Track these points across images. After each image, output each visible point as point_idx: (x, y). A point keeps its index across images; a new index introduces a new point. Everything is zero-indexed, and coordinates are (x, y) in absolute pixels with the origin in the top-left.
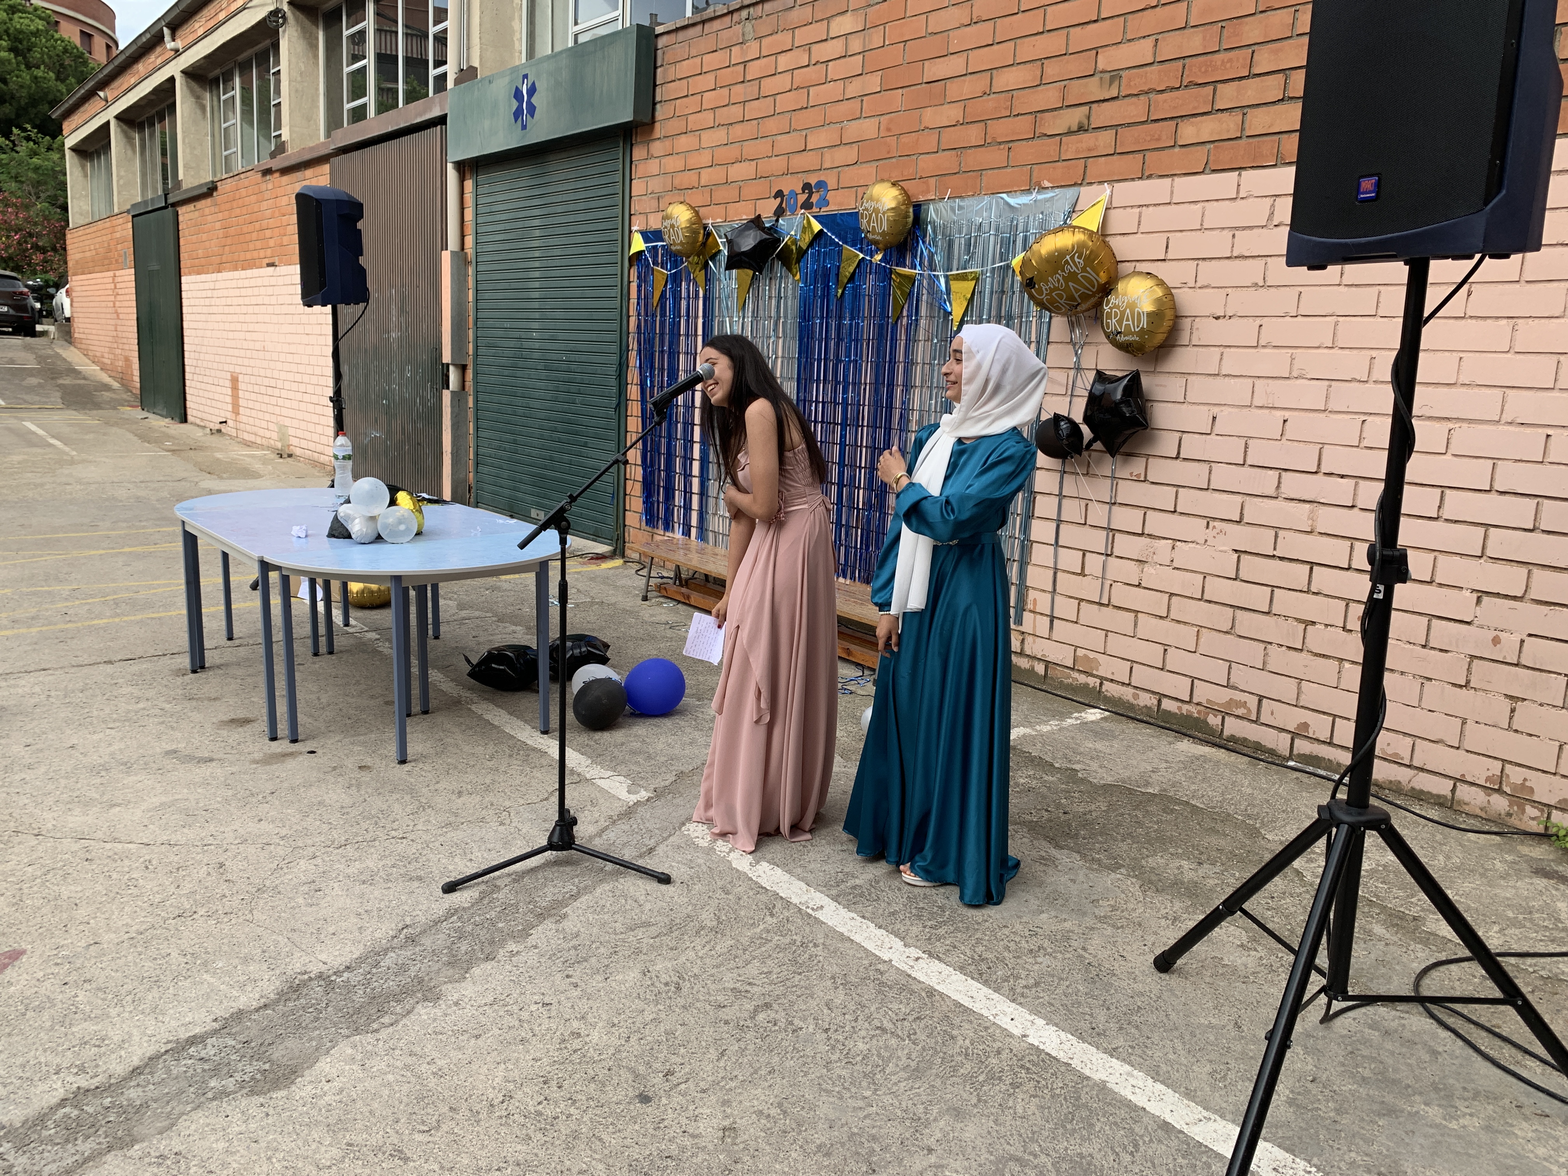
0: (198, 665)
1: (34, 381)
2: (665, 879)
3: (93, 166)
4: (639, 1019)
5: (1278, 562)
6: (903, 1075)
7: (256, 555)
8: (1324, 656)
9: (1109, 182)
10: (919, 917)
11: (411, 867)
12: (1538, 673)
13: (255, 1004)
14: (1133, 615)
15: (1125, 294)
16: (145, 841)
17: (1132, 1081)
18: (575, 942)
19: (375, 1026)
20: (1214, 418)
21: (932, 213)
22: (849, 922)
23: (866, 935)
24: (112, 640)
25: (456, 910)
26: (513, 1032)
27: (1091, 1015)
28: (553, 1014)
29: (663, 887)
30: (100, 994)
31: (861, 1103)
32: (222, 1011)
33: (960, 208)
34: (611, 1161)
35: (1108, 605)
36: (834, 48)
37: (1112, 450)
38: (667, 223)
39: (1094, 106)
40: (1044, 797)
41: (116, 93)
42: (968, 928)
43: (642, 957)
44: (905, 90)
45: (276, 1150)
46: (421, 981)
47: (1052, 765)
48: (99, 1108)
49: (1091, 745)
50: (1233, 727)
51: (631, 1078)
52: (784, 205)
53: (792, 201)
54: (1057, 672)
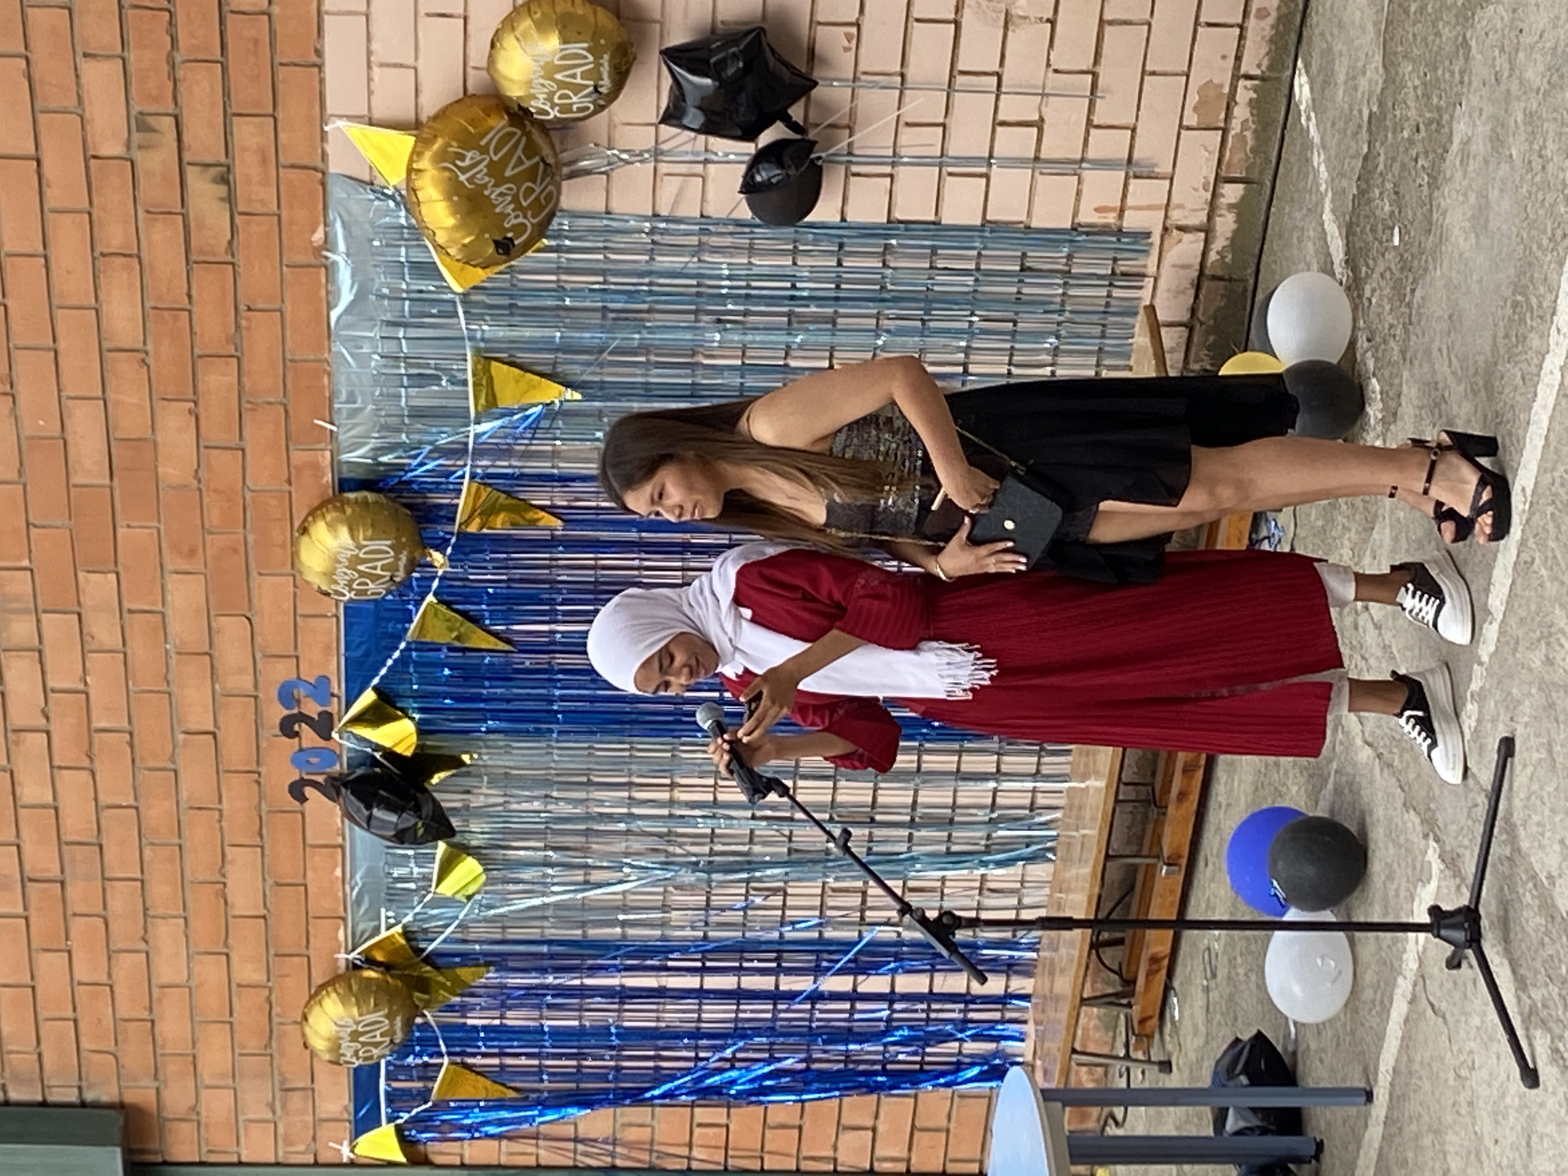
9: (323, 121)
21: (359, 455)
33: (351, 399)
35: (1095, 75)
37: (804, 85)
39: (187, 157)
42: (1530, 265)
44: (120, 522)
47: (1366, 158)
49: (1341, 92)
52: (320, 779)
53: (314, 760)
54: (1235, 161)
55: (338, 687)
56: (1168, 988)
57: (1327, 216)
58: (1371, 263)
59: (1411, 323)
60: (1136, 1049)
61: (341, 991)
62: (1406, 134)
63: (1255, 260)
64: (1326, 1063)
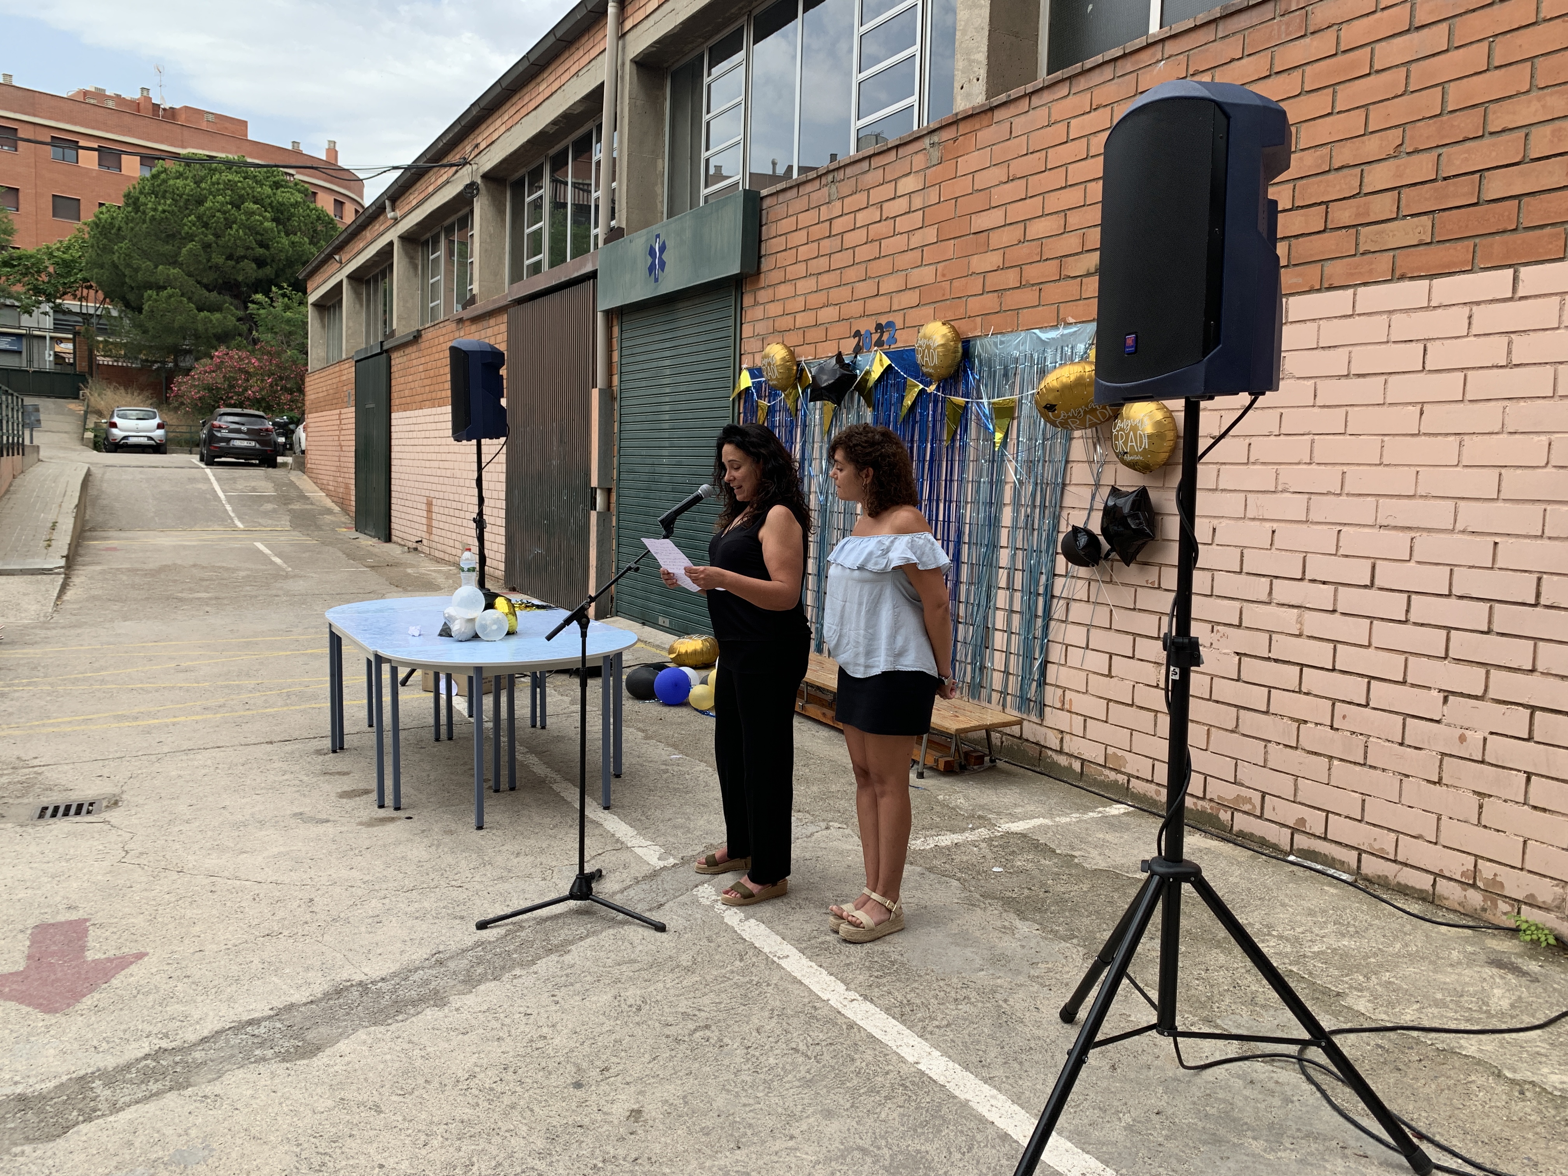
0: (338, 745)
1: (269, 506)
2: (661, 928)
3: (329, 318)
4: (598, 1030)
5: (1273, 664)
6: (797, 1083)
7: (372, 648)
8: (1316, 754)
10: (869, 969)
11: (457, 909)
12: (1500, 770)
13: (304, 1000)
14: (1153, 714)
15: (1128, 418)
16: (259, 880)
17: (993, 1102)
18: (569, 971)
19: (390, 1021)
20: (1214, 529)
21: (978, 348)
22: (806, 969)
23: (816, 979)
24: (276, 725)
25: (483, 943)
26: (495, 1032)
27: (984, 1052)
28: (531, 1021)
29: (659, 934)
30: (194, 986)
31: (751, 1101)
32: (279, 1004)
33: (1002, 343)
34: (534, 1125)
35: (1132, 705)
36: (901, 205)
37: (1128, 560)
38: (766, 361)
40: (1032, 878)
41: (348, 257)
42: (908, 979)
43: (619, 985)
44: (956, 241)
45: (288, 1098)
46: (437, 992)
47: (1054, 851)
48: (171, 1063)
49: (1101, 836)
50: (1242, 823)
51: (574, 1070)
52: (861, 344)
53: (867, 340)
54: (1091, 769)
55: (893, 348)
57: (1041, 821)
61: (788, 358)
63: (1047, 773)
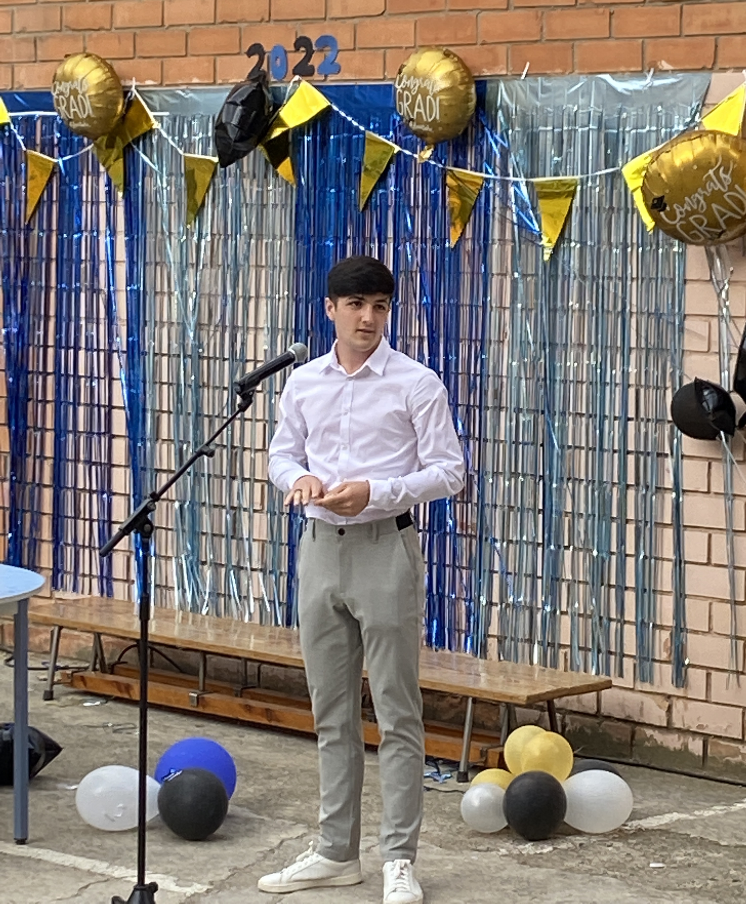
21: (503, 95)
33: (545, 90)
47: (717, 844)
52: (264, 67)
53: (278, 62)
54: (720, 749)
55: (332, 80)
56: (107, 698)
57: (675, 816)
58: (638, 847)
59: (592, 875)
60: (63, 675)
61: (108, 82)
62: (733, 872)
63: (646, 763)
64: (48, 812)
